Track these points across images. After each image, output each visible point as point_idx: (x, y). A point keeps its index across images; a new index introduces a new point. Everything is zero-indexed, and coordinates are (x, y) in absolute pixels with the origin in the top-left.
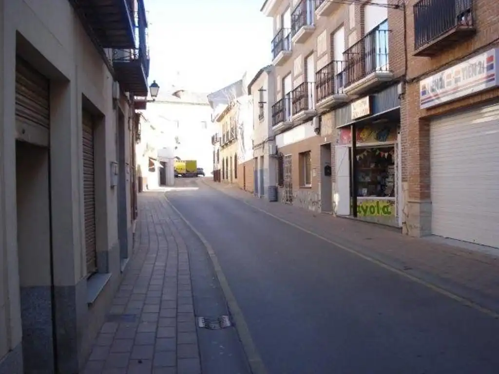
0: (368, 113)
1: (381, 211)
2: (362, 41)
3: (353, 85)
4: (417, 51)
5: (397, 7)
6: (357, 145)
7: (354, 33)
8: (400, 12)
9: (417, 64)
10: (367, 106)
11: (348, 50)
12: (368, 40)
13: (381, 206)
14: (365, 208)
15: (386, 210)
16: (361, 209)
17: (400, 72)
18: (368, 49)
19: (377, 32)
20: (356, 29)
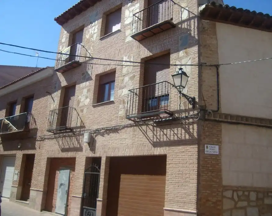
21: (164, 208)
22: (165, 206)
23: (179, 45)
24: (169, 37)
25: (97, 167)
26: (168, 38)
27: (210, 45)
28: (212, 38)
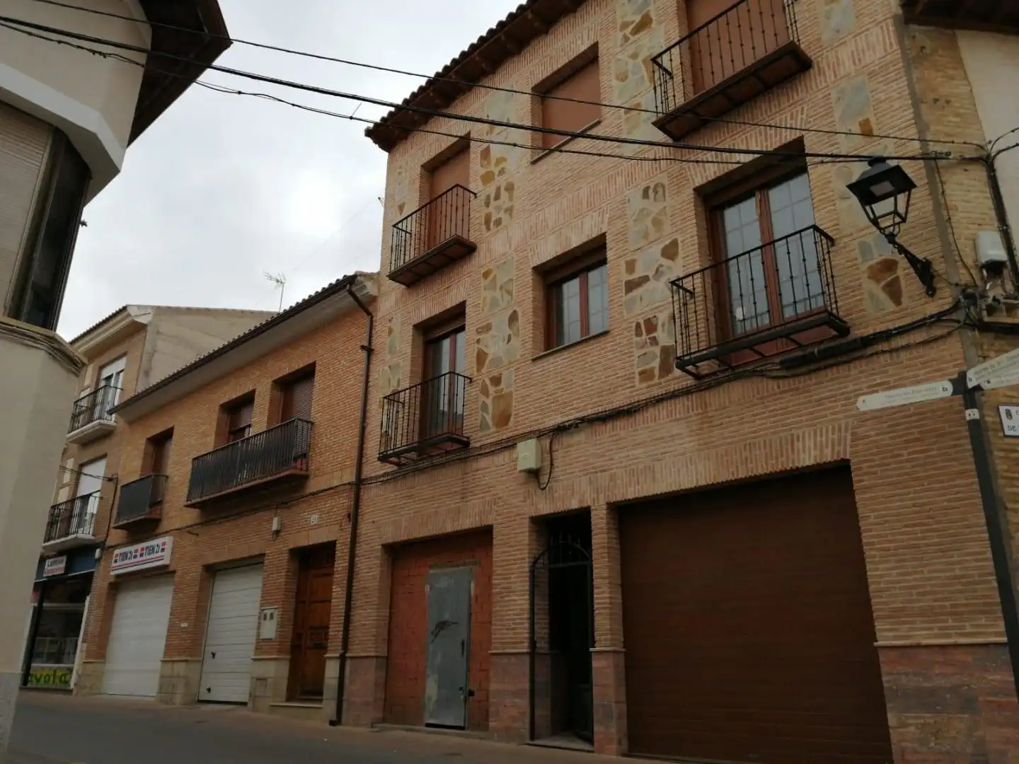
0: (63, 572)
1: (57, 681)
2: (72, 501)
3: (52, 542)
4: (116, 525)
5: (110, 480)
6: (44, 604)
7: (67, 489)
8: (112, 485)
9: (116, 536)
10: (63, 565)
11: (56, 506)
12: (78, 504)
13: (59, 674)
14: (38, 676)
15: (63, 678)
16: (34, 679)
17: (100, 538)
18: (77, 511)
19: (91, 498)
20: (68, 485)
21: (875, 644)
22: (878, 634)
23: (837, 120)
24: (791, 101)
25: (579, 546)
26: (789, 106)
27: (953, 100)
28: (953, 78)
